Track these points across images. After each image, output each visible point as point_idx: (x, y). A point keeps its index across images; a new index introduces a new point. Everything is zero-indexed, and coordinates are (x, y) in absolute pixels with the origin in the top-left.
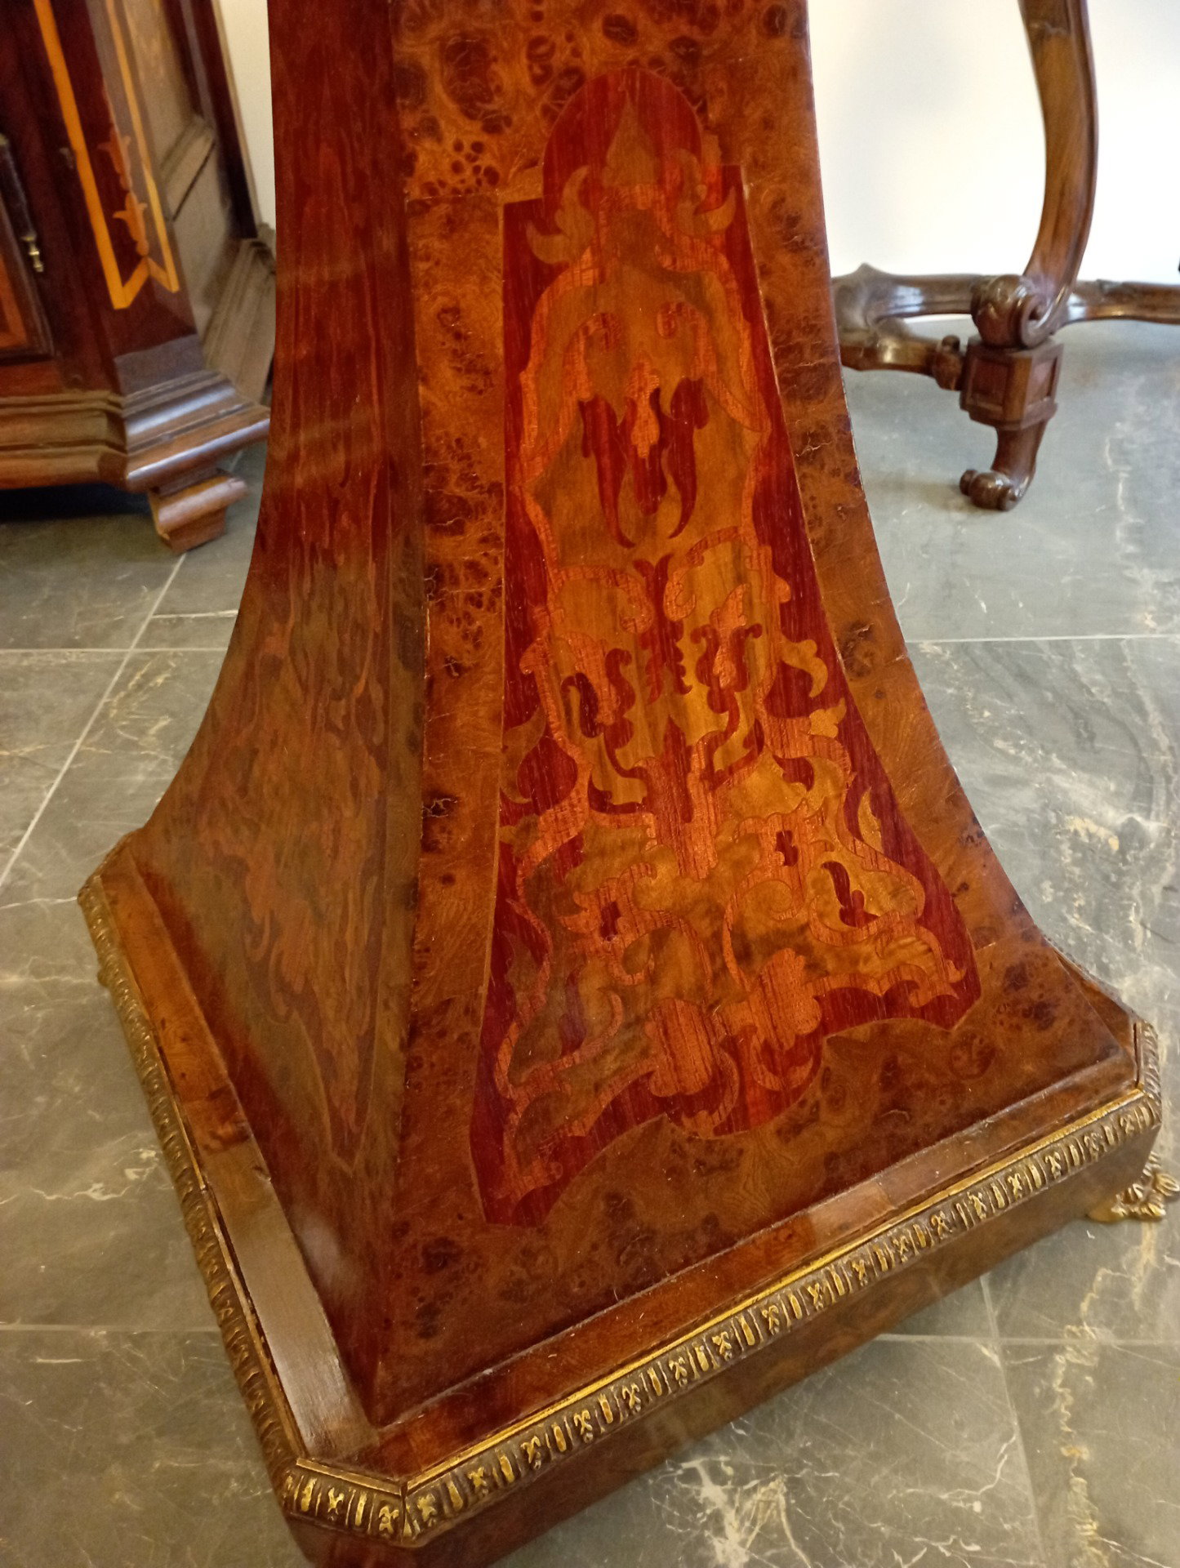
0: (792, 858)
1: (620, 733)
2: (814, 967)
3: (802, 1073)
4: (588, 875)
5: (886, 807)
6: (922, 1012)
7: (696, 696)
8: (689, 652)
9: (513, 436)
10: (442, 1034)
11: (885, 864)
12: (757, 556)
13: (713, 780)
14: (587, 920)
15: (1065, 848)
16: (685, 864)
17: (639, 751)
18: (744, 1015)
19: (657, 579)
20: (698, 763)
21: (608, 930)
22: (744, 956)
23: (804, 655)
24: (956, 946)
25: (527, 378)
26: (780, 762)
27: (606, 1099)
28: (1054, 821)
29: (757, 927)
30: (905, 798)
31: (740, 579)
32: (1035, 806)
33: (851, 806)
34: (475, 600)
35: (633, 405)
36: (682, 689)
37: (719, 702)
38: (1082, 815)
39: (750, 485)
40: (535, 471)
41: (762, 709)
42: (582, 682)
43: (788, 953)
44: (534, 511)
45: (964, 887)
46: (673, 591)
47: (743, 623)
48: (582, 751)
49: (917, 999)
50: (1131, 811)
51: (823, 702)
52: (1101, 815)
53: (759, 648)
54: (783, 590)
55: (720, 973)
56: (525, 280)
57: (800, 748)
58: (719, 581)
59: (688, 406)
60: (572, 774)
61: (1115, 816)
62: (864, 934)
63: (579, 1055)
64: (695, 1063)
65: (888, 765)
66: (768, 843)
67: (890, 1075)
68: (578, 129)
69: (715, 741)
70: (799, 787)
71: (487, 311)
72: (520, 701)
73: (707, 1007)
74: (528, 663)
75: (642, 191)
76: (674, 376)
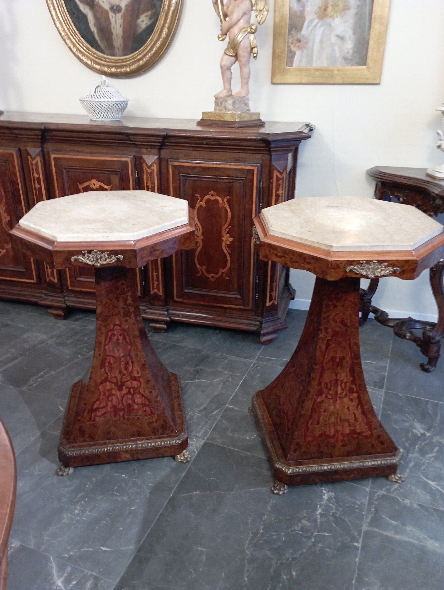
0: (349, 410)
1: (330, 390)
2: (350, 425)
3: (346, 438)
4: (323, 405)
5: (362, 407)
6: (364, 436)
7: (339, 388)
8: (339, 383)
9: (324, 358)
10: (304, 418)
11: (361, 415)
12: (349, 374)
13: (340, 398)
14: (322, 410)
16: (335, 407)
17: (332, 392)
18: (340, 428)
19: (337, 374)
20: (338, 395)
21: (325, 412)
22: (341, 421)
23: (353, 386)
24: (370, 429)
25: (326, 353)
26: (349, 398)
27: (321, 432)
28: (410, 429)
29: (343, 417)
30: (365, 407)
31: (347, 376)
32: (408, 426)
33: (357, 406)
34: (317, 372)
35: (337, 357)
36: (338, 387)
37: (342, 389)
39: (349, 367)
40: (325, 361)
41: (347, 391)
42: (326, 383)
43: (346, 422)
44: (325, 365)
45: (372, 422)
46: (339, 376)
47: (346, 381)
48: (325, 391)
49: (364, 434)
50: (425, 431)
51: (355, 392)
52: (419, 430)
53: (348, 385)
54: (352, 379)
55: (337, 422)
56: (328, 345)
57: (351, 397)
58: (344, 376)
59: (343, 358)
60: (324, 393)
61: (422, 431)
62: (357, 423)
63: (318, 426)
64: (332, 432)
65: (363, 403)
66: (346, 408)
67: (358, 443)
68: (335, 334)
69: (341, 394)
70: (351, 402)
71: (324, 347)
72: (320, 384)
73: (335, 425)
74: (321, 380)
75: (340, 340)
76: (341, 355)
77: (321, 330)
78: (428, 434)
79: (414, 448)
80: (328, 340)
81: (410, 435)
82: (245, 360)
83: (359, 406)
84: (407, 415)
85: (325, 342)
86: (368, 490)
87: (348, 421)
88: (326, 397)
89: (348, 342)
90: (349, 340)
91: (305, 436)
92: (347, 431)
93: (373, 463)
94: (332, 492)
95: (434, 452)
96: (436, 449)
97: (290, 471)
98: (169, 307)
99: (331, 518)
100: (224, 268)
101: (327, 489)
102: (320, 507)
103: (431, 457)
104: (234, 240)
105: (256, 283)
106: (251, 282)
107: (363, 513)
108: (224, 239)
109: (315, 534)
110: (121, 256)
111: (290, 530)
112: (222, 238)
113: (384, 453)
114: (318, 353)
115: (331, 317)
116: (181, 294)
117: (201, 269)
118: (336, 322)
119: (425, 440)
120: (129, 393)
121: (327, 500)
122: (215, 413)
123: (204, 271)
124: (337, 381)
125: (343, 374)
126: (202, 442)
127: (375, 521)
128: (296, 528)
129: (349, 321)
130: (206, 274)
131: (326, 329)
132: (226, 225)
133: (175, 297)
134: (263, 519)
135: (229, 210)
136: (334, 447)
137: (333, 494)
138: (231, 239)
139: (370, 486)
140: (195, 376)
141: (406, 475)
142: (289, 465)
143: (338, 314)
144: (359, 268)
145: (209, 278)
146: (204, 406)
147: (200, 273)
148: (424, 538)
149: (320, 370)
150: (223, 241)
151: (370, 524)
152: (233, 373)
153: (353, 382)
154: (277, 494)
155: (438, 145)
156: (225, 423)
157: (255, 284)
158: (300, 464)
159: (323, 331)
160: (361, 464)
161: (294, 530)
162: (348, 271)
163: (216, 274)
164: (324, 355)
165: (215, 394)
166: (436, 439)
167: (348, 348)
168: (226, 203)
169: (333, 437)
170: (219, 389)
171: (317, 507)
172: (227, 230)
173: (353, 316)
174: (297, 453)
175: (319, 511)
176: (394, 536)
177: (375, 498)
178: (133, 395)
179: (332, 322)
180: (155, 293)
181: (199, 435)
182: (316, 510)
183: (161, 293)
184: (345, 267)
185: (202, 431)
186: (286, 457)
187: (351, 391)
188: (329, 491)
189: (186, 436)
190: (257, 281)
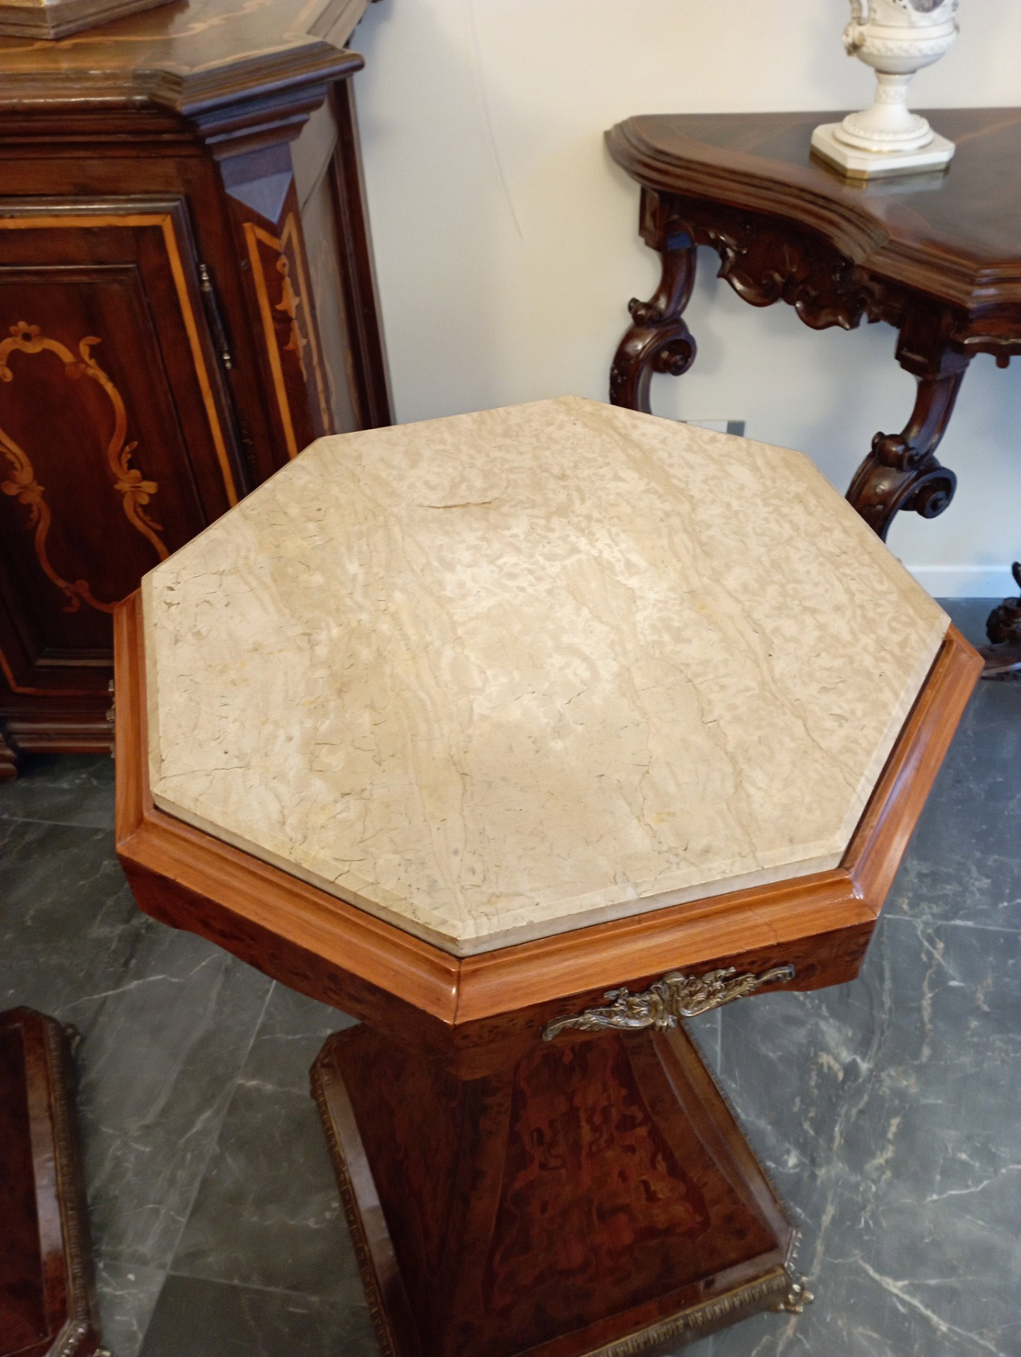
0: (625, 1180)
1: (553, 1144)
2: (633, 1219)
3: (624, 1259)
4: (537, 1192)
5: (669, 1157)
6: (682, 1235)
7: (585, 1129)
8: (583, 1116)
10: (474, 1249)
11: (667, 1179)
12: (612, 1083)
13: (592, 1155)
14: (534, 1208)
15: (814, 1075)
16: (578, 1185)
17: (560, 1149)
18: (601, 1239)
19: (570, 1097)
20: (585, 1150)
23: (635, 1111)
24: (700, 1207)
26: (621, 1146)
27: (538, 1271)
28: (812, 1054)
29: (608, 1205)
30: (679, 1154)
31: (606, 1090)
32: (804, 1041)
33: (653, 1159)
34: (499, 1113)
35: (563, 1051)
36: (579, 1127)
37: (595, 1129)
38: (829, 1052)
39: (610, 1064)
41: (614, 1130)
42: (539, 1131)
43: (620, 1216)
44: (524, 1085)
45: (705, 1184)
46: (577, 1098)
47: (606, 1104)
48: (537, 1152)
49: (681, 1228)
50: (855, 1052)
51: (640, 1125)
52: (838, 1054)
53: (614, 1113)
54: (624, 1092)
55: (590, 1223)
57: (630, 1142)
58: (596, 1093)
60: (532, 1159)
61: (847, 1055)
62: (656, 1206)
63: (526, 1257)
64: (577, 1257)
65: (671, 1142)
66: (615, 1175)
67: (665, 1260)
69: (593, 1142)
70: (630, 1154)
72: (514, 1139)
73: (584, 1236)
74: (518, 1127)
78: (864, 1066)
81: (814, 1080)
83: (660, 1157)
87: (625, 1209)
88: (543, 1166)
91: (488, 1298)
92: (627, 1237)
95: (889, 1142)
96: (894, 1126)
104: (160, 488)
112: (117, 487)
116: (33, 674)
117: (74, 589)
119: (860, 1091)
123: (87, 596)
124: (572, 1113)
125: (594, 1089)
126: (158, 1282)
132: (114, 440)
133: (12, 683)
136: (587, 1295)
138: (150, 487)
144: (602, 1015)
146: (162, 1099)
147: (75, 602)
149: (509, 1104)
150: (121, 495)
153: (633, 1097)
155: (850, 40)
162: (550, 1037)
166: (888, 1080)
168: (92, 362)
169: (582, 1269)
172: (126, 457)
181: (147, 1248)
184: (532, 1025)
187: (627, 1124)
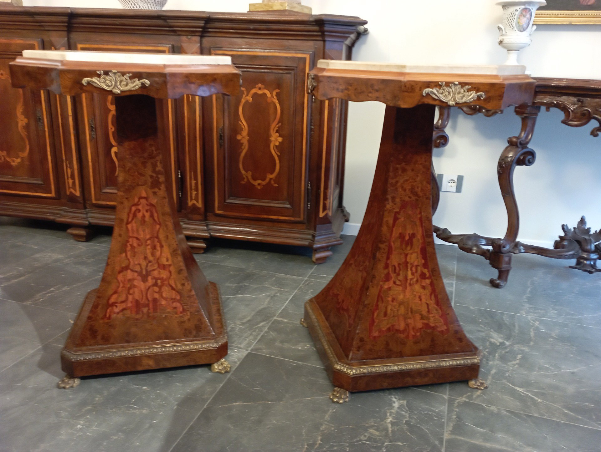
0: (421, 300)
1: (398, 275)
2: (422, 318)
3: (418, 334)
4: (391, 292)
5: (436, 297)
6: (439, 332)
7: (409, 273)
8: (409, 267)
9: (391, 235)
10: (368, 308)
11: (435, 306)
12: (420, 256)
13: (410, 285)
14: (390, 299)
16: (405, 296)
17: (401, 277)
18: (409, 321)
19: (406, 255)
20: (409, 281)
21: (393, 301)
22: (412, 312)
23: (426, 271)
24: (446, 323)
25: (394, 229)
26: (421, 285)
27: (388, 326)
28: (487, 339)
29: (414, 308)
30: (439, 297)
31: (417, 258)
32: (484, 336)
33: (431, 295)
34: (383, 252)
35: (406, 234)
36: (408, 271)
37: (413, 274)
38: (494, 339)
39: (420, 247)
40: (393, 239)
41: (419, 277)
42: (394, 266)
43: (418, 315)
44: (392, 244)
45: (448, 314)
46: (408, 258)
47: (417, 264)
48: (393, 275)
49: (439, 329)
50: (504, 340)
51: (428, 278)
52: (497, 340)
53: (419, 268)
54: (423, 261)
55: (408, 314)
56: (396, 219)
57: (424, 284)
58: (414, 258)
59: (413, 236)
60: (391, 278)
61: (500, 340)
62: (431, 315)
63: (386, 318)
64: (402, 326)
65: (437, 291)
66: (417, 297)
67: (433, 340)
68: (404, 206)
69: (411, 279)
70: (423, 290)
71: (391, 221)
72: (386, 267)
73: (405, 318)
74: (388, 262)
75: (410, 212)
76: (411, 232)
77: (387, 199)
78: (507, 343)
79: (494, 356)
80: (396, 213)
81: (488, 343)
82: (295, 277)
83: (433, 295)
84: (481, 325)
85: (393, 215)
86: (446, 397)
87: (420, 313)
88: (395, 283)
89: (419, 216)
90: (420, 213)
91: (371, 331)
92: (419, 325)
93: (451, 363)
94: (403, 400)
95: (518, 359)
96: (519, 356)
97: (352, 372)
98: (208, 222)
99: (405, 427)
100: (272, 174)
101: (397, 397)
102: (390, 415)
103: (514, 365)
104: (283, 140)
105: (308, 189)
106: (303, 188)
107: (443, 420)
108: (272, 139)
109: (386, 444)
110: (147, 80)
111: (355, 440)
112: (270, 138)
113: (463, 352)
114: (384, 229)
115: (399, 184)
116: (224, 206)
117: (247, 175)
118: (405, 190)
119: (506, 348)
120: (156, 285)
121: (398, 408)
122: (261, 325)
123: (250, 177)
124: (406, 263)
125: (414, 255)
126: (245, 353)
127: (459, 428)
128: (362, 437)
129: (420, 189)
130: (252, 181)
131: (393, 198)
132: (274, 122)
133: (216, 209)
134: (321, 429)
135: (278, 106)
136: (404, 344)
137: (405, 402)
138: (280, 139)
139: (448, 393)
140: (237, 291)
141: (489, 382)
142: (350, 365)
143: (407, 180)
144: (437, 91)
145: (255, 185)
146: (249, 318)
147: (246, 180)
148: (520, 446)
149: (387, 250)
150: (270, 141)
151: (452, 432)
152: (282, 288)
153: (425, 266)
154: (337, 402)
155: (499, 40)
156: (273, 334)
157: (307, 191)
158: (364, 364)
159: (390, 201)
160: (437, 363)
161: (360, 440)
162: (424, 94)
163: (263, 180)
164: (392, 231)
165: (262, 307)
166: (517, 347)
167: (418, 223)
168: (275, 97)
169: (403, 332)
170: (266, 303)
171: (386, 415)
172: (276, 129)
173: (425, 183)
174: (361, 352)
175: (390, 419)
176: (483, 444)
177: (456, 405)
178: (160, 287)
179: (400, 190)
180: (194, 205)
181: (242, 346)
182: (386, 418)
183: (200, 204)
184: (421, 89)
185: (245, 343)
186: (347, 356)
187: (423, 276)
188: (399, 399)
189: (225, 341)
190: (309, 187)
